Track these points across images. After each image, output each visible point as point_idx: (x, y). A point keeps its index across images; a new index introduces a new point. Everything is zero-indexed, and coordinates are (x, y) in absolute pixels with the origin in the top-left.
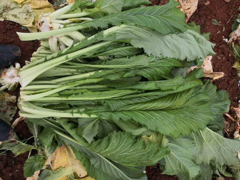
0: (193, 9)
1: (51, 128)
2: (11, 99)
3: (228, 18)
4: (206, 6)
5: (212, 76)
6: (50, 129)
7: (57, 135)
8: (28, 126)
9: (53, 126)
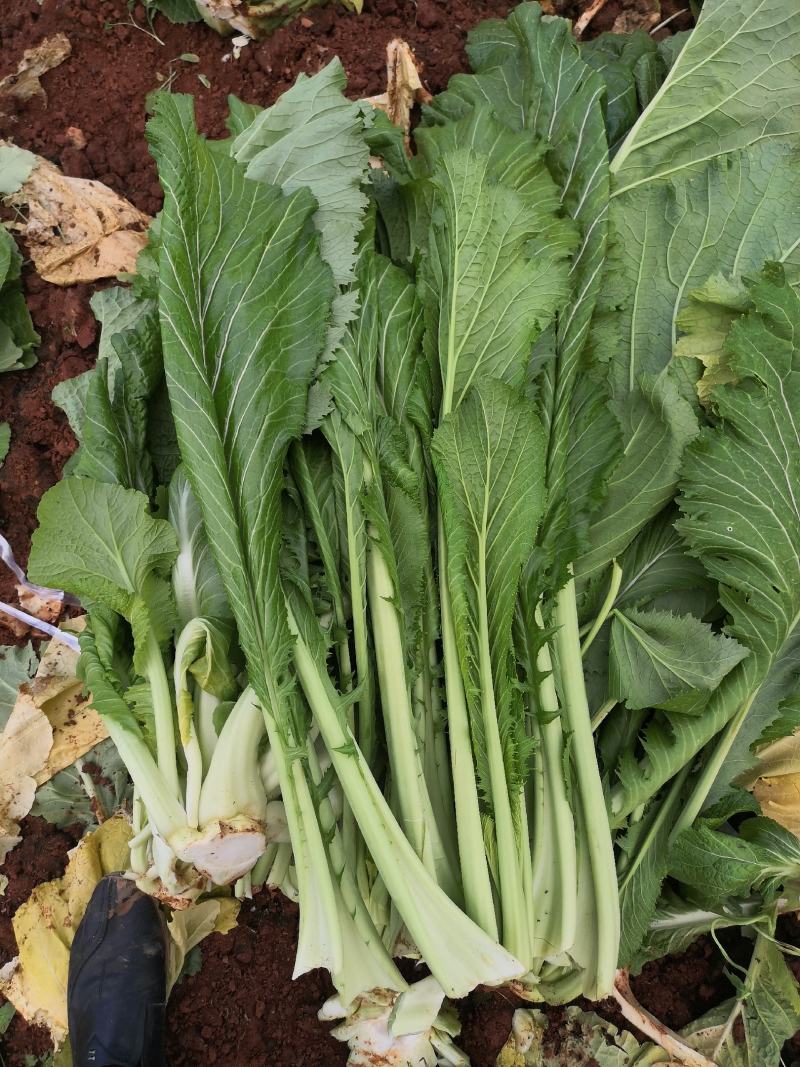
0: (101, 196)
1: (670, 844)
2: (531, 1034)
3: (142, 39)
4: (88, 141)
5: (406, 94)
6: (675, 845)
7: (702, 814)
8: (659, 955)
9: (659, 833)
